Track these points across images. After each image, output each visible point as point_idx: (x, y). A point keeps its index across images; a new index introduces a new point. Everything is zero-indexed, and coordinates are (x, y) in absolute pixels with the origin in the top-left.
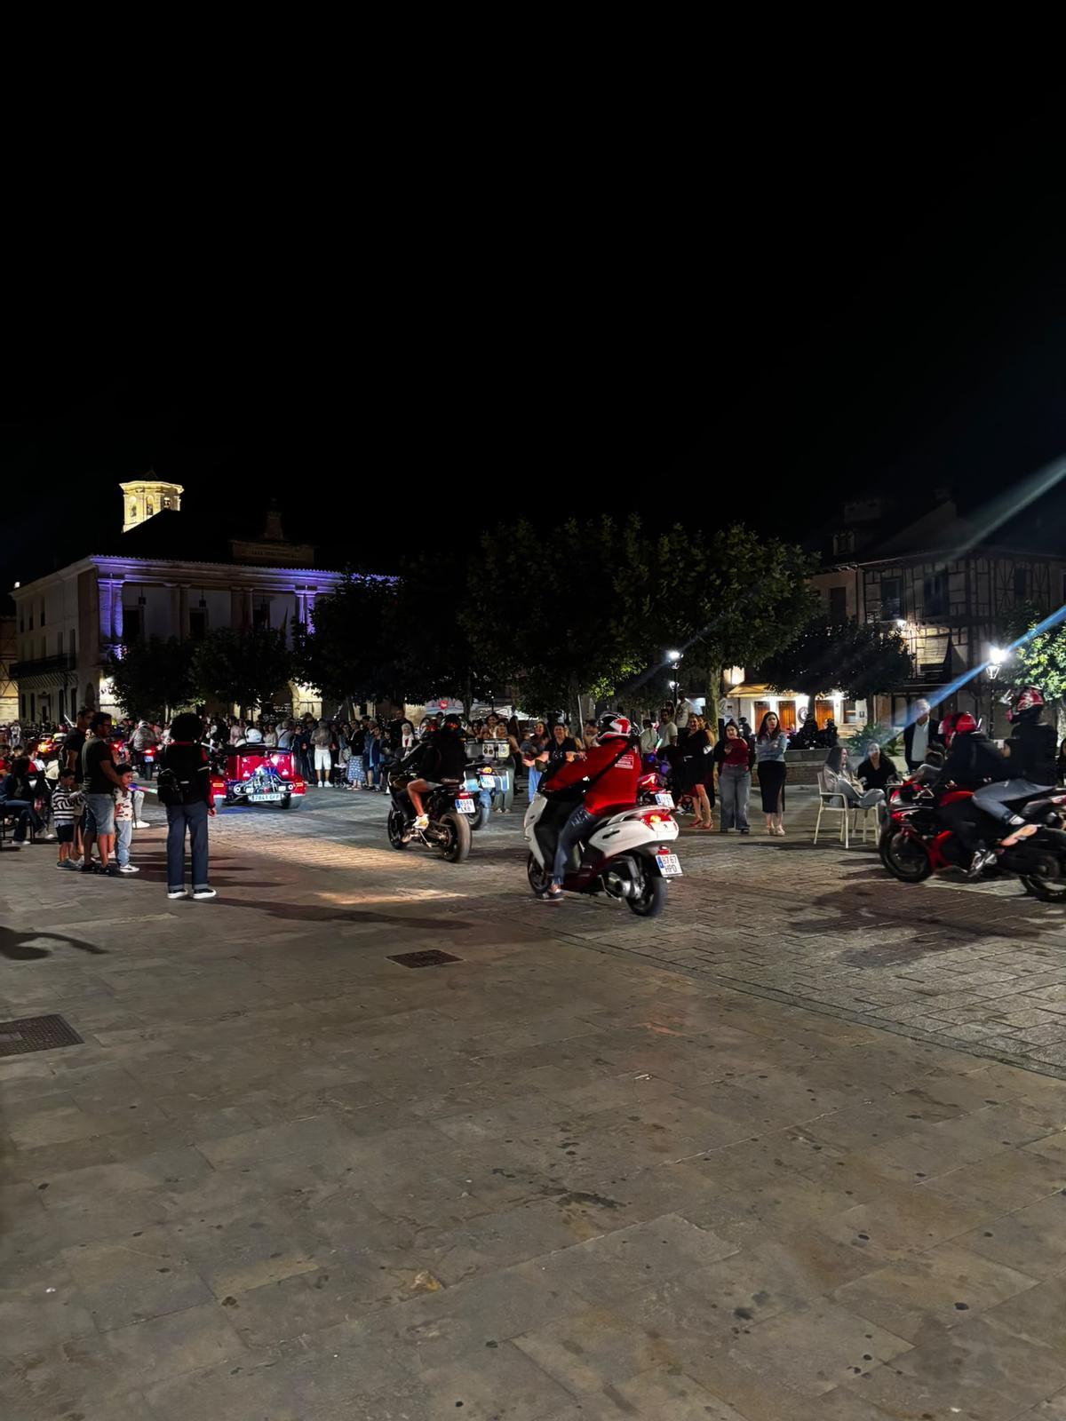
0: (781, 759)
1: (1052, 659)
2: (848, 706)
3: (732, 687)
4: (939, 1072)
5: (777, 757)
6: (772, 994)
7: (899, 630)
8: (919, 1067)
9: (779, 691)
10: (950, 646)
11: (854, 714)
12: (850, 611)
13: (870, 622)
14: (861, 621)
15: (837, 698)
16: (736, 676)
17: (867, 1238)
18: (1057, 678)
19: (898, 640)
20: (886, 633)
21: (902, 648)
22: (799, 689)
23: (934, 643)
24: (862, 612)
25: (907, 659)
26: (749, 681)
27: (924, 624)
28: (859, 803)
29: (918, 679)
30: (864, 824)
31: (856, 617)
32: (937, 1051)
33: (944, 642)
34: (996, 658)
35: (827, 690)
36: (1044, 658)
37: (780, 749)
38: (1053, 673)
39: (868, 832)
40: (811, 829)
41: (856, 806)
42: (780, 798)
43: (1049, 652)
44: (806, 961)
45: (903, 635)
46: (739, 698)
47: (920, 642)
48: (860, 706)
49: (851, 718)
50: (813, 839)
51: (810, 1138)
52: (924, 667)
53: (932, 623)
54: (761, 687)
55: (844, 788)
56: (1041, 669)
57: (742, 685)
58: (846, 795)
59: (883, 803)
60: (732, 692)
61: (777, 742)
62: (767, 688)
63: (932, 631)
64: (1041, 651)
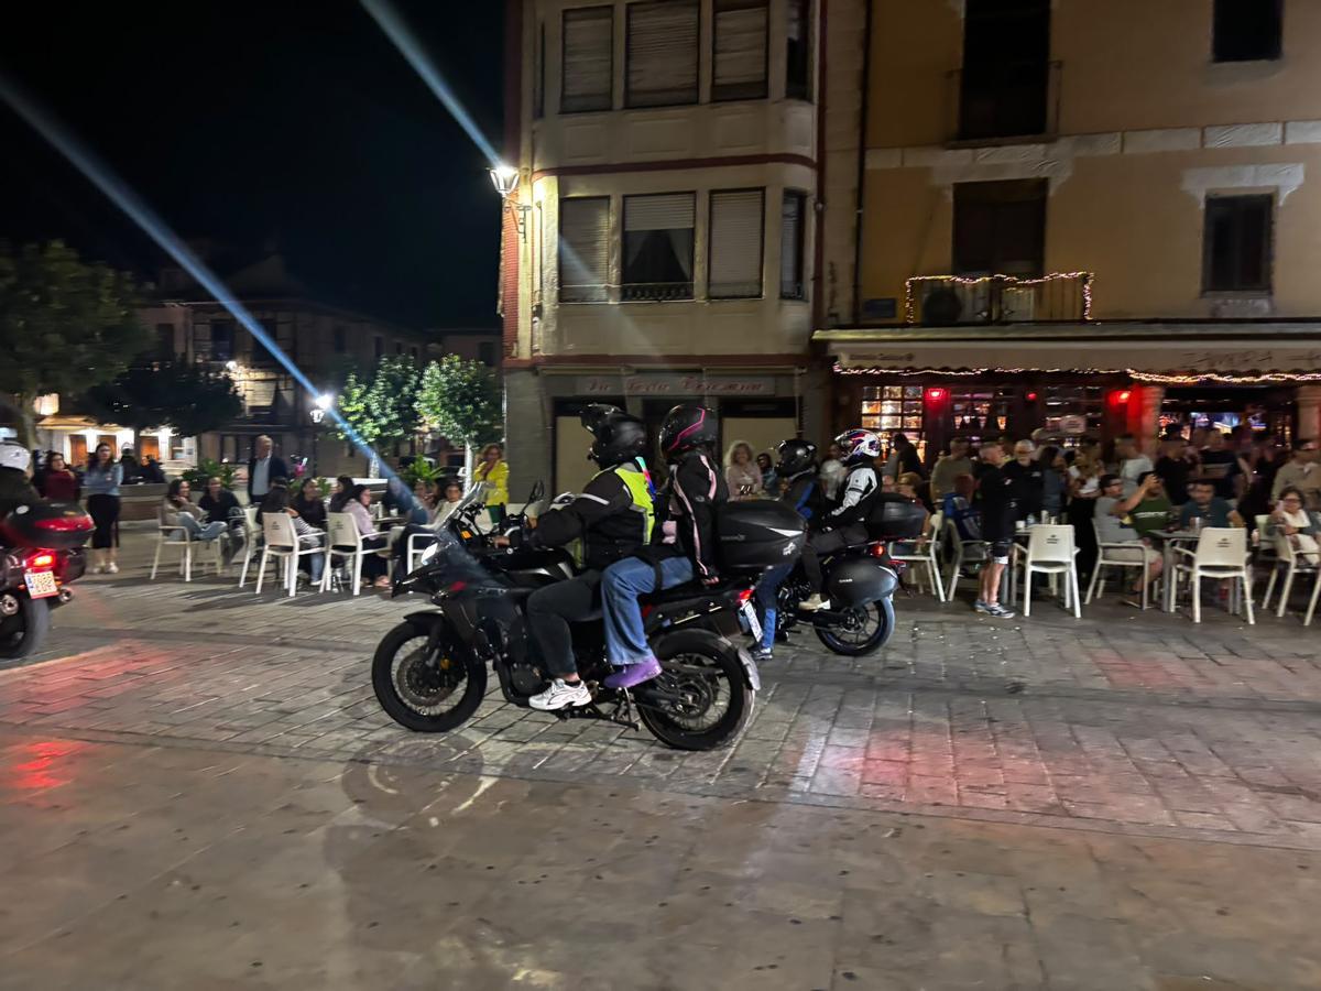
0: (115, 493)
1: (367, 407)
2: (175, 442)
3: (43, 417)
4: (309, 784)
5: (108, 490)
6: (123, 738)
7: (229, 370)
8: (289, 782)
9: (101, 424)
10: (277, 391)
11: (181, 451)
12: (179, 348)
13: (199, 361)
14: (191, 361)
15: (164, 434)
16: (48, 405)
17: (259, 964)
18: (371, 424)
19: (229, 382)
20: (218, 373)
21: (232, 390)
22: (124, 424)
23: (261, 386)
24: (191, 349)
25: (236, 400)
26: (63, 412)
27: (253, 368)
28: (201, 536)
29: (245, 420)
30: (205, 556)
31: (185, 355)
32: (304, 764)
33: (272, 386)
34: (322, 404)
35: (155, 426)
36: (361, 406)
37: (114, 483)
38: (368, 420)
39: (210, 564)
40: (149, 564)
41: (198, 539)
42: (113, 534)
43: (365, 401)
44: (157, 697)
45: (233, 376)
46: (51, 431)
47: (249, 385)
48: (188, 443)
49: (178, 454)
50: (150, 575)
51: (187, 880)
52: (253, 408)
53: (260, 368)
54: (77, 420)
55: (185, 521)
56: (357, 417)
57: (56, 415)
58: (189, 528)
59: (226, 535)
60: (42, 423)
61: (110, 474)
62: (85, 421)
63: (260, 375)
64: (359, 400)
